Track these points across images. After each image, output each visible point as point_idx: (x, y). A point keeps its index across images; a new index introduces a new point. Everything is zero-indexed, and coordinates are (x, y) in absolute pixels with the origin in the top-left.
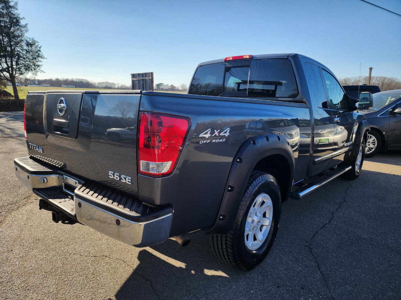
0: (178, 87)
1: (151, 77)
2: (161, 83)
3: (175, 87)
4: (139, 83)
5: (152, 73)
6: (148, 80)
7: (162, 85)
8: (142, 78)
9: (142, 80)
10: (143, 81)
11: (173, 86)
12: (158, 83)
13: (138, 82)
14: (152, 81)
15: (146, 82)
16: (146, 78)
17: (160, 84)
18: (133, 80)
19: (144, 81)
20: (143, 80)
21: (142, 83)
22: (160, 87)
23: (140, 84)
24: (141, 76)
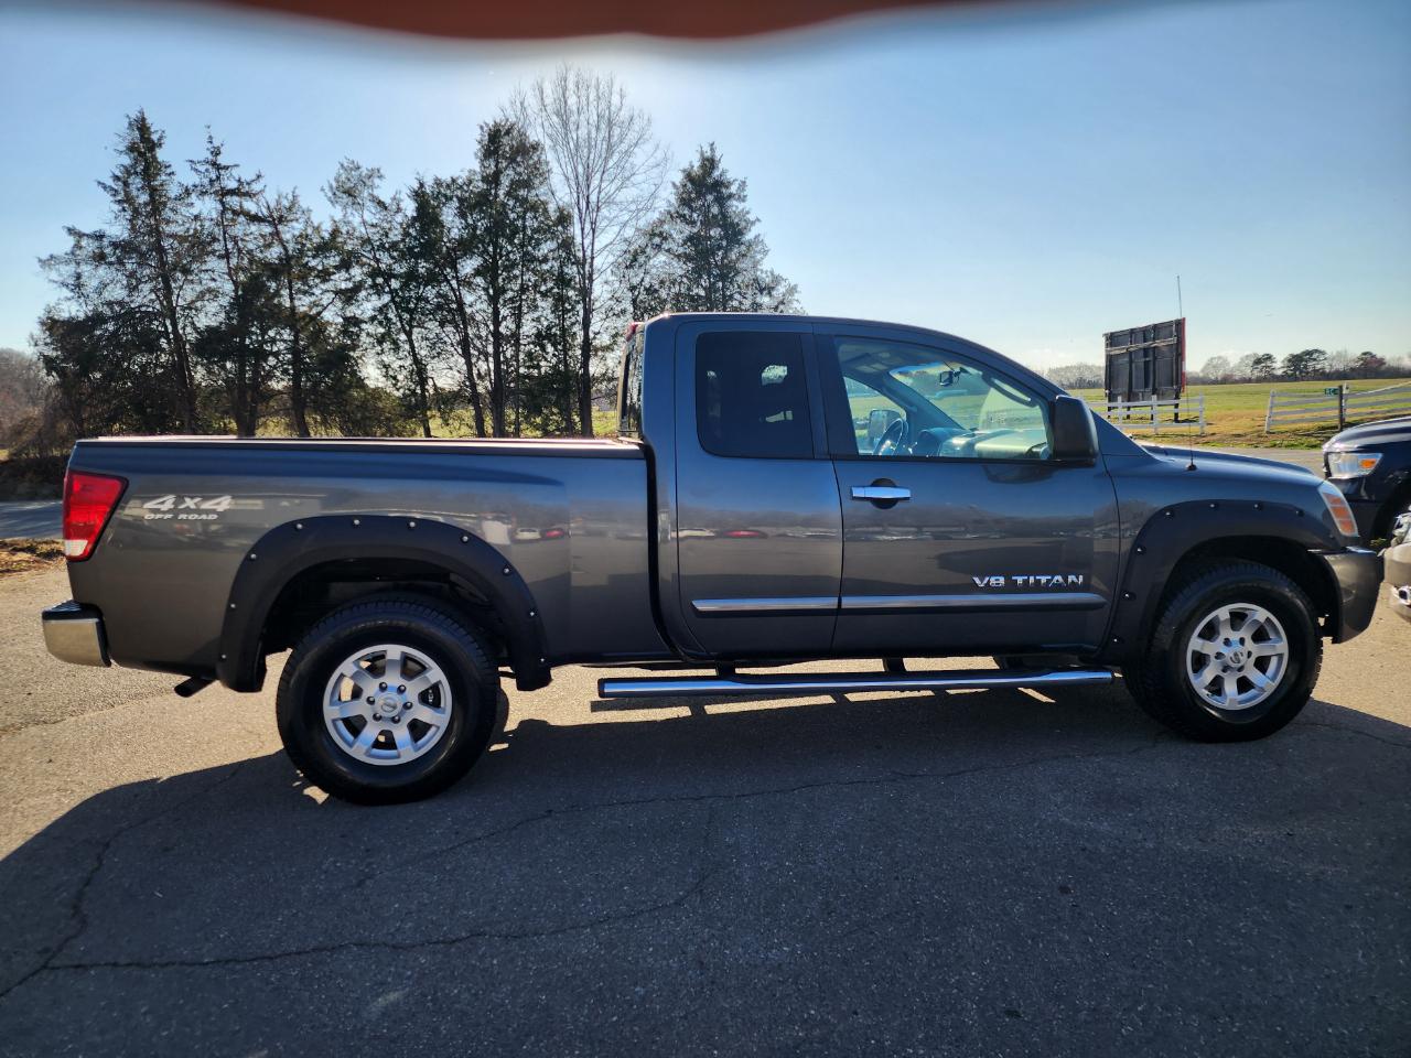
0: (1399, 359)
1: (1177, 336)
2: (1310, 348)
3: (1381, 362)
4: (1131, 362)
5: (1180, 325)
6: (1164, 349)
7: (1315, 356)
8: (1142, 345)
9: (1142, 352)
10: (1146, 355)
11: (1373, 356)
12: (1297, 351)
13: (1127, 359)
14: (1178, 351)
15: (1155, 358)
16: (1159, 343)
17: (1309, 353)
18: (1112, 353)
19: (1151, 353)
20: (1146, 350)
21: (1142, 365)
22: (1306, 367)
23: (1133, 365)
24: (1141, 336)
